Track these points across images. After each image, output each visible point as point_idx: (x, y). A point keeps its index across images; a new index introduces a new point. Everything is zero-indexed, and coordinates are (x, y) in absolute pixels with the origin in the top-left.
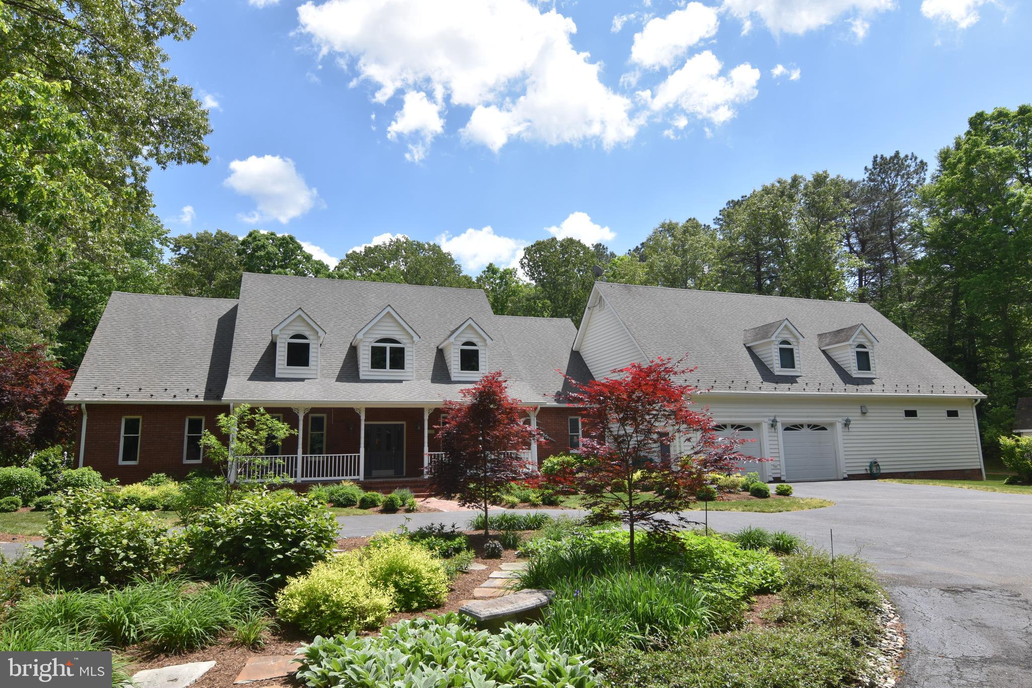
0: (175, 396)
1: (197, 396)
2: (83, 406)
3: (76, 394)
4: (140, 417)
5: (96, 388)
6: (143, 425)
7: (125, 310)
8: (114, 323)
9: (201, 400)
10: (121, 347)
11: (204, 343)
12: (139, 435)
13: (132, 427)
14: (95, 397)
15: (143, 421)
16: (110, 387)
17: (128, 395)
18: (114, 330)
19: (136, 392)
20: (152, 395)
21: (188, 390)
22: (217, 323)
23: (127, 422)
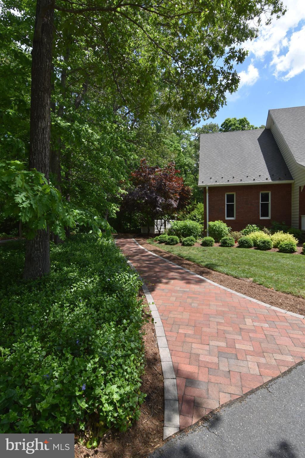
0: (254, 180)
1: (267, 179)
2: (207, 188)
3: (203, 182)
4: (234, 193)
5: (211, 178)
6: (236, 198)
7: (209, 141)
8: (206, 147)
9: (270, 181)
10: (214, 158)
11: (255, 151)
12: (235, 203)
13: (230, 199)
14: (212, 183)
15: (236, 195)
16: (217, 177)
17: (228, 181)
18: (208, 150)
19: (232, 179)
20: (241, 180)
21: (260, 176)
22: (257, 141)
23: (228, 196)
